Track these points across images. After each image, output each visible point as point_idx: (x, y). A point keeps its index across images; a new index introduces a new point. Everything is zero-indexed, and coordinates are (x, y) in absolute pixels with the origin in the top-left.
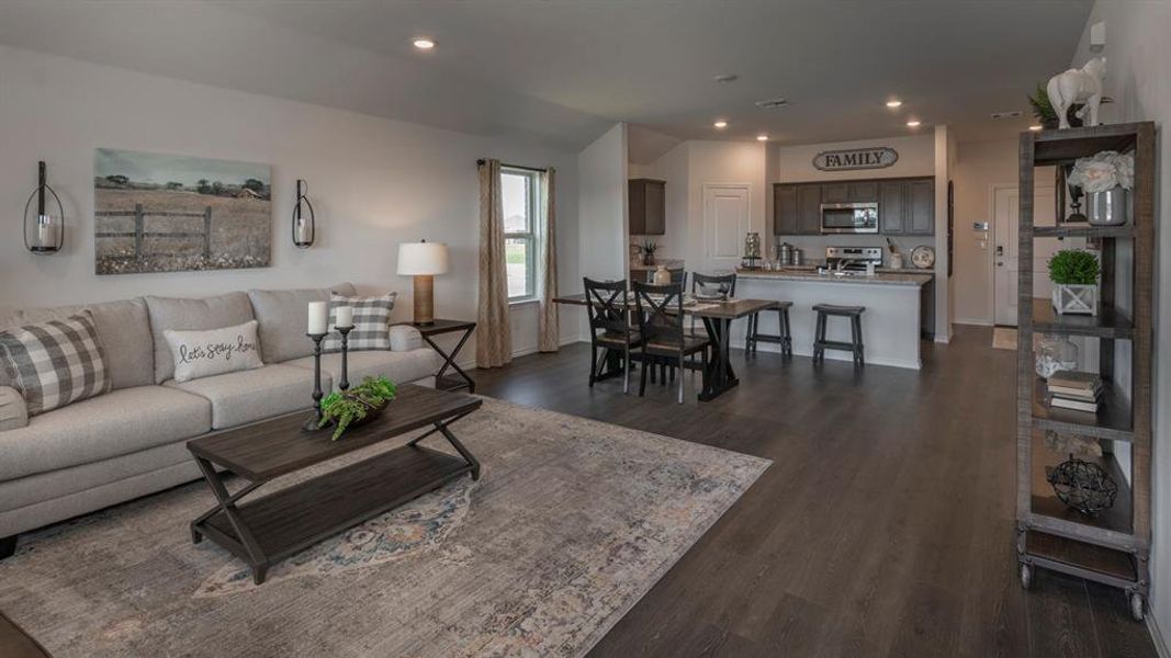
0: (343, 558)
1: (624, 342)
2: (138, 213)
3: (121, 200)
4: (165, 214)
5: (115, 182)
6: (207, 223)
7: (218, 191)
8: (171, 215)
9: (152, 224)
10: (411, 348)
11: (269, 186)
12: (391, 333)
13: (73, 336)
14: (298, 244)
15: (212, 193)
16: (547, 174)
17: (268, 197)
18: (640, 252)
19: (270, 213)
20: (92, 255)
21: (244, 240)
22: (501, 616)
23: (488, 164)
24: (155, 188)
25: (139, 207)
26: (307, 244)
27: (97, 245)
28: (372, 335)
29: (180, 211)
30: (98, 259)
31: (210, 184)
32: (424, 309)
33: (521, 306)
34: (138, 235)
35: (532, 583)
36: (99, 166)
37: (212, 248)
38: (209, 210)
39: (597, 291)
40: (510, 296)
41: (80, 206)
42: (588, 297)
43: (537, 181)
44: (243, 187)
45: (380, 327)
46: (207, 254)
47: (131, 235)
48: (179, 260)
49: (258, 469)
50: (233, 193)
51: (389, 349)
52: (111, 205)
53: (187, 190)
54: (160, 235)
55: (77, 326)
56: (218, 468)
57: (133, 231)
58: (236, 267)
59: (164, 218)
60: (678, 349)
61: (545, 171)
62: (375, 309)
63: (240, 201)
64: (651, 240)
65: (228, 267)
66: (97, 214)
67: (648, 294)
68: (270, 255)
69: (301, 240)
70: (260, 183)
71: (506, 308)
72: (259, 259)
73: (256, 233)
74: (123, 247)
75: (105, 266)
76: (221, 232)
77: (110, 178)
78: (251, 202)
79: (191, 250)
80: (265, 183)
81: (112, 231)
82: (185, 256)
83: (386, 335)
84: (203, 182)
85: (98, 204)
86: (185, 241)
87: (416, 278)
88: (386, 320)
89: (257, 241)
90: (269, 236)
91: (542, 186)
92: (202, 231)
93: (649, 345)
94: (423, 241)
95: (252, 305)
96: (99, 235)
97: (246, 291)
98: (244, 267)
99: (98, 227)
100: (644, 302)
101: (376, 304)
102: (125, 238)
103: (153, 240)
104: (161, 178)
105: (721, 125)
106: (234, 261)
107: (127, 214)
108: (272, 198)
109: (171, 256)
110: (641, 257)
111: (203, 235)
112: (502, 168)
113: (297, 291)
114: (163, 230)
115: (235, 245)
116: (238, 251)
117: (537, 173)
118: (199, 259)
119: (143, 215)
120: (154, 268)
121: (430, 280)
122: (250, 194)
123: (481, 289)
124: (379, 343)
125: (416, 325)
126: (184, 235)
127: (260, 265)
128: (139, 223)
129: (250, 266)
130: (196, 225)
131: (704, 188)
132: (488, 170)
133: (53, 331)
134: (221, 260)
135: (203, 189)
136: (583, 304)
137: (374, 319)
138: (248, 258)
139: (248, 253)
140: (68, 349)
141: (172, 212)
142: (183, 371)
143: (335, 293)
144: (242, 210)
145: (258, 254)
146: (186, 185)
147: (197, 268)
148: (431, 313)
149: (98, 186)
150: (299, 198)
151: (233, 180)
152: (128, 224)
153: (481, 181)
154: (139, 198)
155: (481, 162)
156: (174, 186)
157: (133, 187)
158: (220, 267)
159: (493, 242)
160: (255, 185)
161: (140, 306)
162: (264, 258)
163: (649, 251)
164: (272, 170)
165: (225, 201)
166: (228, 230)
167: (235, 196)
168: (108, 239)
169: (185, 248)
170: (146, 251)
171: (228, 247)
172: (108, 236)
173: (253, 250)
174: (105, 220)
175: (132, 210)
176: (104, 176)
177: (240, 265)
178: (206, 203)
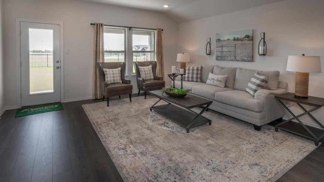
2: (222, 47)
3: (220, 44)
4: (226, 47)
5: (219, 40)
6: (235, 48)
7: (238, 40)
8: (228, 47)
14: (259, 55)
15: (236, 40)
17: (252, 40)
19: (252, 45)
21: (244, 53)
24: (225, 41)
26: (264, 55)
27: (216, 54)
29: (230, 46)
30: (216, 57)
31: (236, 38)
34: (222, 52)
36: (216, 37)
37: (236, 55)
38: (236, 45)
44: (244, 38)
46: (235, 57)
47: (221, 52)
48: (229, 58)
50: (241, 40)
52: (218, 45)
53: (231, 40)
54: (226, 52)
58: (242, 61)
59: (226, 48)
63: (244, 42)
65: (240, 61)
68: (252, 58)
70: (249, 36)
72: (249, 59)
73: (248, 51)
76: (238, 51)
77: (218, 39)
78: (247, 42)
79: (232, 56)
80: (251, 36)
82: (230, 57)
84: (234, 38)
85: (216, 45)
86: (231, 53)
89: (248, 53)
90: (253, 52)
92: (234, 51)
96: (216, 52)
98: (244, 61)
99: (216, 50)
102: (220, 52)
103: (225, 52)
106: (242, 59)
107: (220, 47)
108: (254, 40)
109: (228, 57)
111: (234, 52)
114: (227, 51)
115: (242, 54)
116: (243, 56)
118: (233, 58)
119: (223, 47)
120: (225, 60)
122: (246, 39)
126: (230, 52)
127: (249, 61)
128: (222, 49)
129: (246, 61)
130: (232, 49)
134: (239, 59)
135: (235, 39)
138: (245, 58)
139: (245, 57)
141: (228, 46)
144: (244, 44)
145: (248, 58)
146: (231, 39)
147: (233, 61)
149: (216, 41)
152: (220, 49)
154: (222, 43)
156: (228, 39)
157: (221, 41)
158: (238, 61)
160: (248, 37)
164: (253, 31)
165: (240, 42)
166: (240, 50)
167: (242, 41)
168: (218, 53)
169: (231, 55)
170: (223, 55)
171: (240, 55)
172: (217, 52)
173: (247, 56)
174: (217, 48)
175: (221, 46)
176: (217, 39)
177: (243, 60)
178: (235, 43)
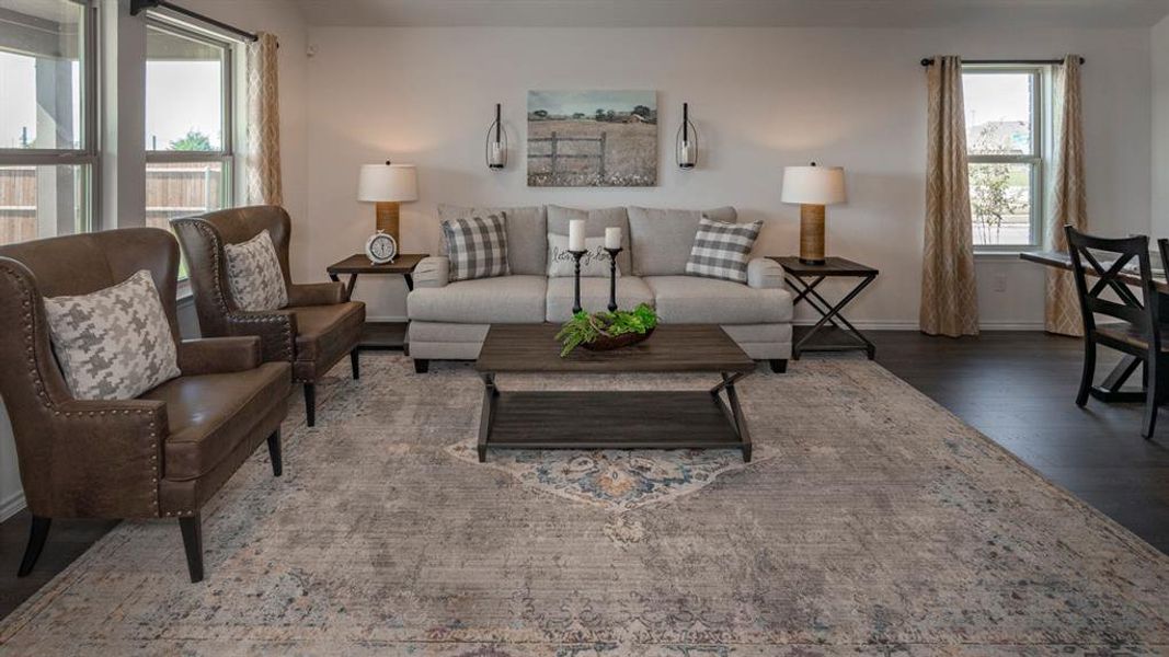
2: (554, 139)
3: (545, 129)
4: (571, 139)
5: (539, 116)
6: (603, 146)
7: (611, 118)
8: (577, 140)
9: (564, 148)
11: (655, 112)
12: (749, 266)
14: (681, 165)
15: (606, 120)
16: (1065, 66)
17: (654, 122)
19: (656, 136)
20: (526, 172)
21: (633, 162)
23: (938, 62)
24: (565, 118)
25: (554, 134)
26: (690, 165)
27: (529, 163)
29: (583, 137)
30: (529, 174)
31: (605, 112)
34: (554, 156)
36: (530, 104)
37: (607, 168)
38: (604, 135)
41: (518, 136)
43: (1048, 77)
44: (632, 113)
46: (602, 173)
47: (548, 156)
48: (582, 177)
50: (624, 120)
51: (745, 283)
52: (536, 133)
53: (588, 118)
54: (569, 156)
57: (550, 153)
58: (626, 186)
59: (570, 142)
61: (1061, 62)
63: (630, 126)
65: (619, 185)
66: (529, 140)
68: (656, 175)
69: (684, 162)
70: (647, 109)
72: (646, 178)
73: (643, 155)
74: (543, 165)
75: (533, 180)
76: (614, 154)
77: (536, 113)
78: (640, 127)
79: (590, 169)
80: (652, 109)
81: (538, 154)
82: (586, 174)
83: (743, 267)
84: (599, 111)
85: (529, 134)
86: (586, 162)
87: (804, 207)
88: (746, 249)
89: (644, 161)
90: (656, 157)
91: (1056, 85)
92: (599, 153)
94: (813, 164)
95: (628, 216)
96: (529, 156)
97: (626, 206)
98: (632, 186)
99: (529, 150)
101: (739, 232)
102: (547, 159)
103: (563, 160)
104: (568, 110)
106: (624, 180)
107: (546, 140)
108: (659, 120)
109: (575, 173)
111: (600, 157)
112: (963, 66)
114: (570, 153)
115: (625, 165)
116: (627, 171)
117: (1045, 67)
118: (595, 177)
119: (557, 140)
120: (564, 183)
121: (820, 211)
122: (638, 119)
123: (925, 228)
124: (733, 274)
125: (802, 261)
126: (586, 156)
127: (646, 184)
128: (554, 147)
129: (637, 185)
130: (594, 148)
132: (943, 73)
134: (614, 178)
135: (600, 117)
138: (635, 177)
139: (636, 172)
141: (578, 137)
142: (554, 269)
144: (631, 134)
145: (645, 174)
146: (587, 114)
147: (595, 185)
148: (821, 249)
149: (529, 119)
150: (685, 121)
151: (624, 108)
152: (547, 147)
154: (554, 127)
155: (927, 63)
156: (578, 116)
157: (550, 118)
158: (613, 184)
160: (643, 111)
162: (651, 179)
164: (659, 96)
165: (617, 127)
166: (619, 152)
167: (625, 122)
168: (534, 160)
169: (586, 167)
170: (559, 169)
171: (620, 168)
172: (535, 156)
173: (641, 170)
174: (533, 144)
175: (550, 136)
176: (532, 111)
177: (629, 183)
178: (602, 129)
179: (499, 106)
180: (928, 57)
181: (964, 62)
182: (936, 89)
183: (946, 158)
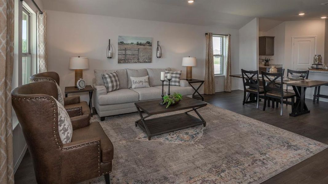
0: (168, 139)
1: (257, 91)
2: (125, 50)
3: (123, 47)
4: (130, 50)
5: (121, 43)
6: (138, 52)
7: (141, 44)
8: (132, 50)
9: (128, 52)
10: (185, 86)
11: (151, 43)
12: (180, 82)
13: (114, 76)
14: (158, 57)
15: (139, 45)
16: (228, 36)
17: (151, 46)
18: (263, 61)
19: (151, 50)
21: (146, 56)
22: (214, 169)
23: (209, 34)
24: (129, 44)
25: (126, 48)
26: (160, 57)
27: (118, 57)
28: (175, 82)
29: (133, 49)
30: (118, 60)
31: (139, 43)
32: (189, 76)
33: (218, 77)
34: (125, 55)
35: (224, 162)
36: (119, 40)
37: (139, 58)
38: (139, 49)
39: (246, 73)
40: (215, 74)
41: (115, 48)
42: (243, 75)
44: (146, 43)
45: (177, 80)
46: (138, 59)
47: (124, 55)
49: (149, 112)
50: (144, 45)
51: (180, 86)
52: (121, 48)
54: (129, 55)
55: (115, 74)
56: (141, 110)
57: (124, 54)
58: (144, 63)
60: (281, 96)
61: (227, 35)
62: (176, 75)
63: (145, 46)
64: (268, 57)
65: (142, 63)
66: (118, 50)
67: (267, 76)
68: (151, 60)
69: (158, 56)
71: (214, 77)
73: (148, 54)
74: (122, 57)
75: (119, 62)
76: (141, 54)
77: (121, 42)
78: (148, 47)
79: (135, 58)
80: (151, 42)
81: (121, 54)
82: (134, 60)
83: (179, 82)
84: (138, 42)
85: (119, 48)
86: (134, 56)
87: (187, 67)
88: (179, 78)
89: (149, 56)
90: (151, 55)
91: (226, 40)
92: (138, 54)
93: (267, 93)
94: (189, 57)
95: (147, 71)
96: (119, 55)
97: (146, 68)
99: (118, 53)
100: (265, 78)
101: (176, 74)
103: (128, 56)
104: (129, 42)
105: (302, 14)
107: (123, 50)
108: (152, 46)
109: (131, 59)
110: (263, 63)
113: (157, 69)
114: (130, 54)
115: (144, 57)
116: (144, 59)
117: (225, 36)
118: (136, 60)
119: (126, 50)
120: (128, 62)
121: (191, 68)
122: (147, 45)
123: (206, 71)
124: (177, 84)
125: (187, 80)
126: (134, 55)
127: (149, 62)
128: (126, 52)
129: (147, 62)
130: (136, 52)
131: (293, 38)
132: (209, 36)
133: (111, 75)
134: (141, 61)
135: (138, 44)
136: (241, 77)
137: (176, 77)
139: (147, 59)
140: (113, 79)
141: (132, 49)
142: (134, 86)
143: (166, 70)
144: (146, 49)
146: (135, 43)
147: (136, 63)
148: (191, 77)
149: (119, 44)
150: (158, 46)
151: (144, 42)
152: (124, 52)
153: (206, 39)
154: (126, 46)
155: (206, 34)
156: (132, 43)
157: (124, 44)
158: (141, 62)
159: (210, 57)
160: (148, 43)
161: (126, 71)
162: (150, 61)
163: (267, 61)
165: (142, 47)
166: (142, 54)
167: (144, 46)
168: (120, 56)
169: (134, 58)
170: (127, 58)
171: (143, 58)
172: (120, 55)
173: (148, 59)
174: (120, 51)
176: (119, 42)
177: (145, 62)
178: (138, 47)
179: (109, 40)
180: (207, 32)
181: (213, 34)
182: (208, 40)
183: (210, 55)
